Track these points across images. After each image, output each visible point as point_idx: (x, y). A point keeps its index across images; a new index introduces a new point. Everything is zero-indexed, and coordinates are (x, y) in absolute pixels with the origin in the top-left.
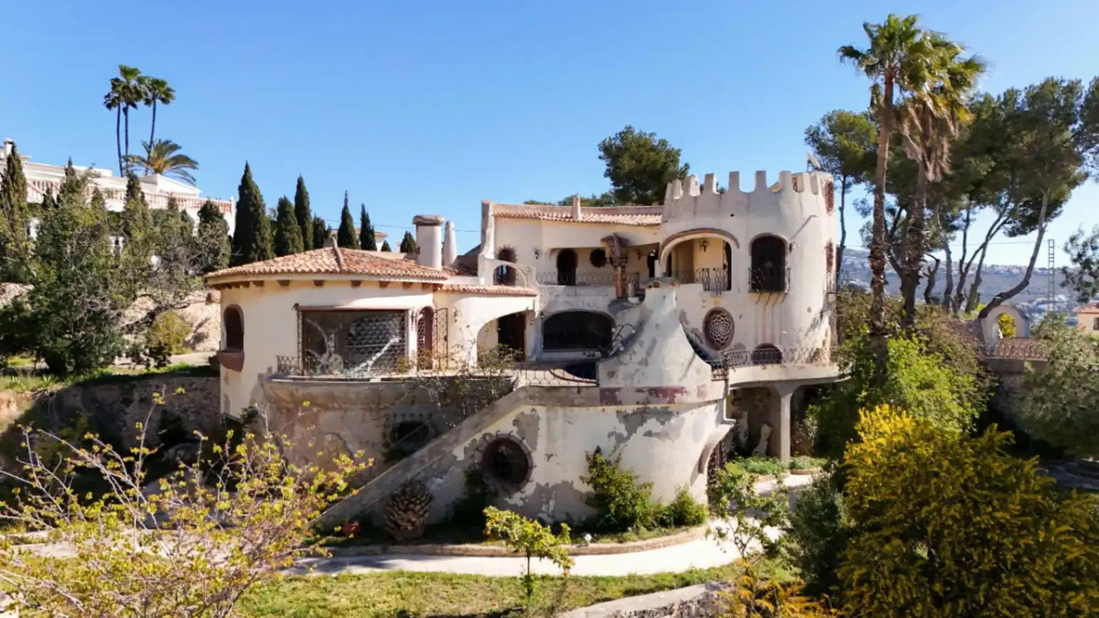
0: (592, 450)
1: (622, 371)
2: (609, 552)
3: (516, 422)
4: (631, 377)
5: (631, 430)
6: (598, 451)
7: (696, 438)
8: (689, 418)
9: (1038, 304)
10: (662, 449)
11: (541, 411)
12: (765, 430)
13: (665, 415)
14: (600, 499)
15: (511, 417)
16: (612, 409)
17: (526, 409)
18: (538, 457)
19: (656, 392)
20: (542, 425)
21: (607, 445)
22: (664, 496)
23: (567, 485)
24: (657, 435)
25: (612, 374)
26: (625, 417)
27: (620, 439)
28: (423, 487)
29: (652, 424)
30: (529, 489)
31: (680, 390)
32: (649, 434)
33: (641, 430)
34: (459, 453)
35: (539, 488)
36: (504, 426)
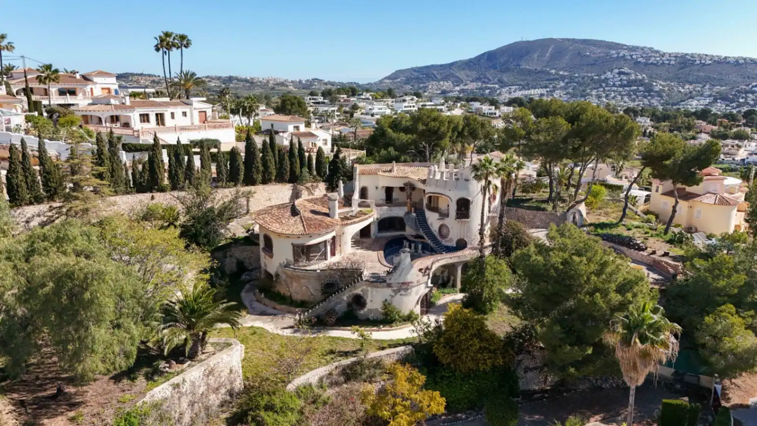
0: (384, 300)
1: (393, 278)
2: (387, 330)
3: (362, 291)
4: (396, 279)
5: (396, 294)
6: (386, 300)
7: (417, 294)
8: (414, 289)
9: (753, 87)
10: (405, 299)
11: (369, 288)
12: (452, 278)
13: (407, 289)
14: (386, 314)
15: (360, 289)
16: (390, 289)
17: (365, 287)
18: (368, 301)
19: (403, 283)
20: (369, 293)
21: (389, 298)
22: (406, 312)
23: (377, 309)
24: (404, 295)
25: (390, 279)
26: (394, 291)
27: (392, 297)
28: (334, 310)
29: (402, 292)
30: (366, 310)
31: (412, 282)
32: (401, 295)
33: (399, 294)
34: (345, 298)
35: (368, 310)
36: (358, 291)
